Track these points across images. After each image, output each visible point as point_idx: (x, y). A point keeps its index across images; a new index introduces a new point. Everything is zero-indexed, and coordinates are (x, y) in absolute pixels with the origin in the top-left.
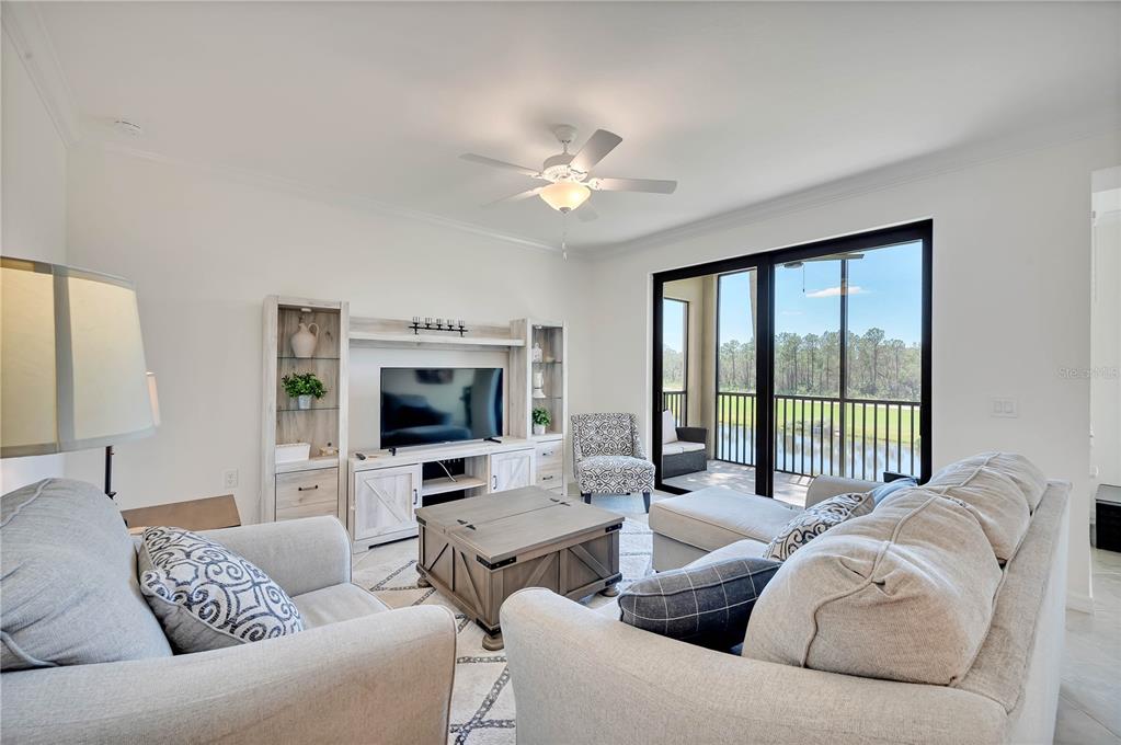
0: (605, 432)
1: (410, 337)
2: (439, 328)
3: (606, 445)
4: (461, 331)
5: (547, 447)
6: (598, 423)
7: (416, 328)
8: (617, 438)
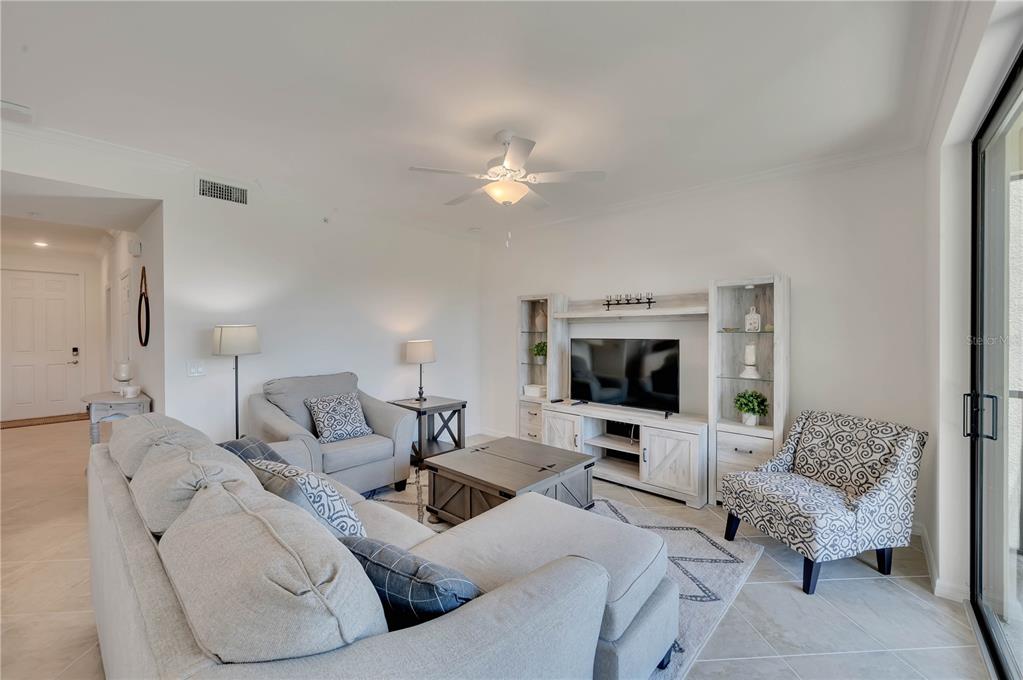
0: (838, 447)
1: (603, 312)
2: (628, 302)
3: (832, 468)
4: (649, 303)
5: (746, 442)
6: (832, 429)
7: (608, 305)
8: (854, 462)
